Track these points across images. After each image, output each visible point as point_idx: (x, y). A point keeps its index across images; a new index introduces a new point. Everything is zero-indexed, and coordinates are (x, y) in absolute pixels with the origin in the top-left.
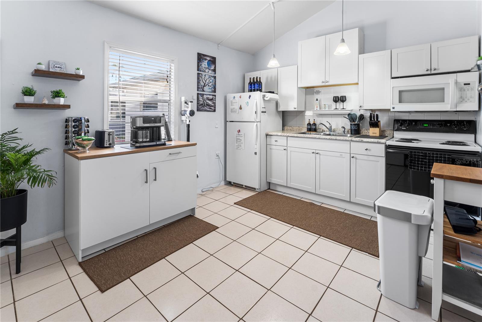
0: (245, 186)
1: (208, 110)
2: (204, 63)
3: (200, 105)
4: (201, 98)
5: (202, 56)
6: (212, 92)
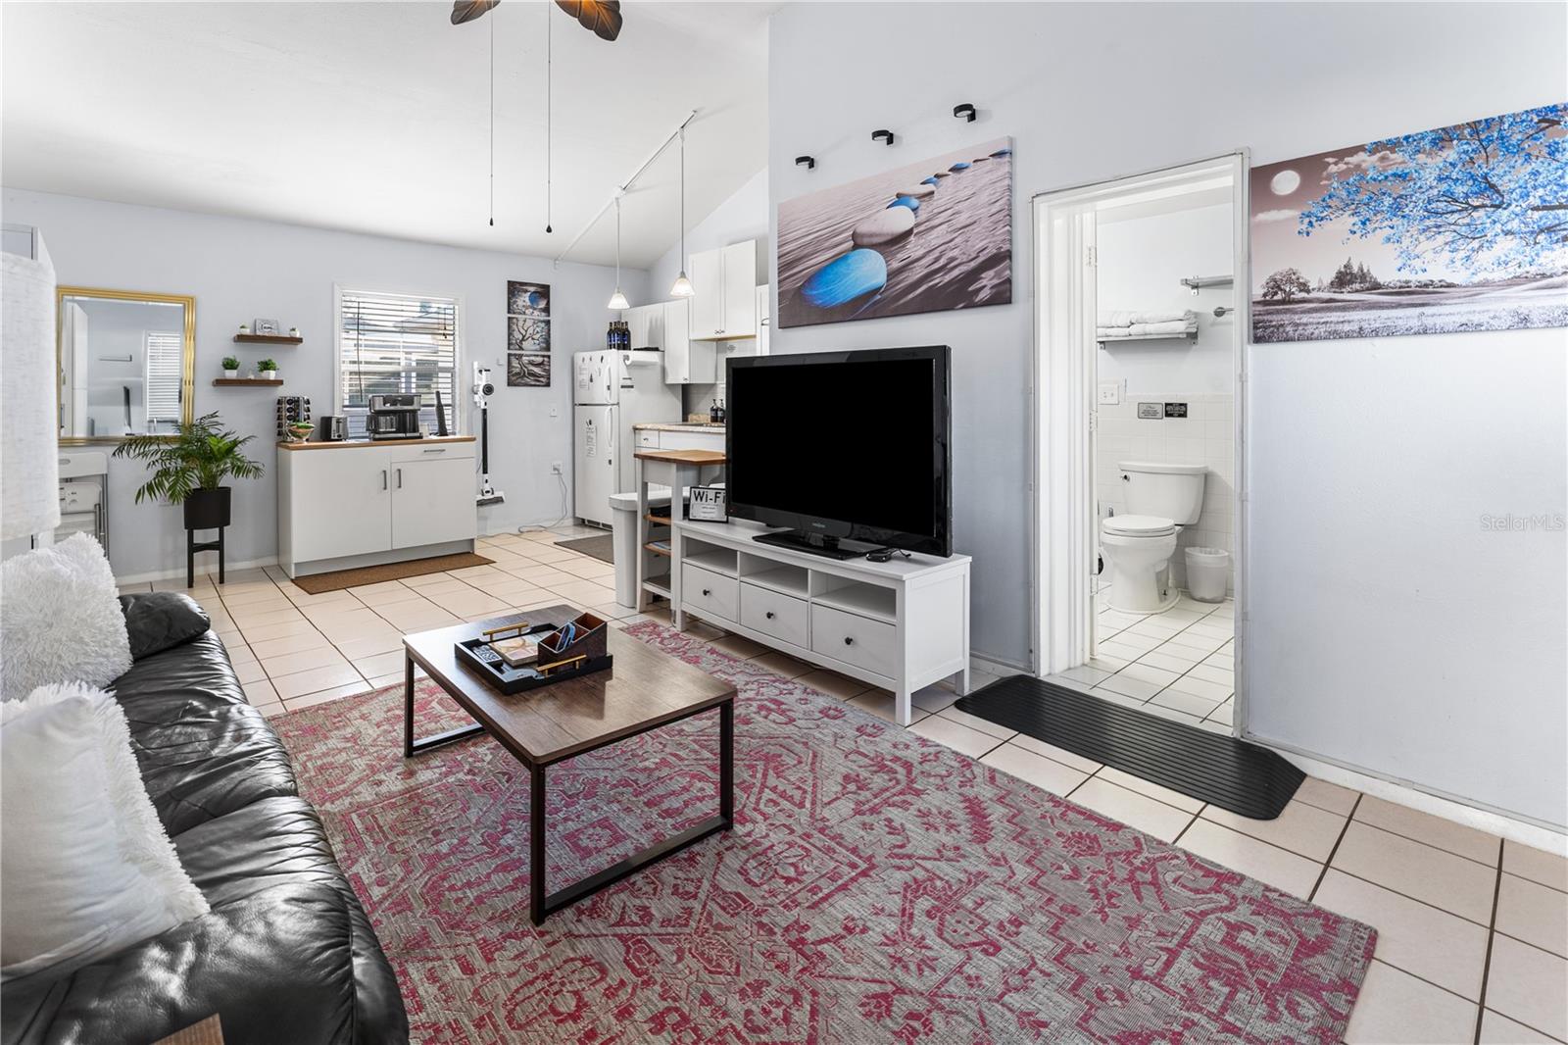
0: (589, 521)
1: (533, 383)
2: (522, 299)
3: (513, 375)
4: (515, 363)
5: (518, 286)
6: (541, 349)
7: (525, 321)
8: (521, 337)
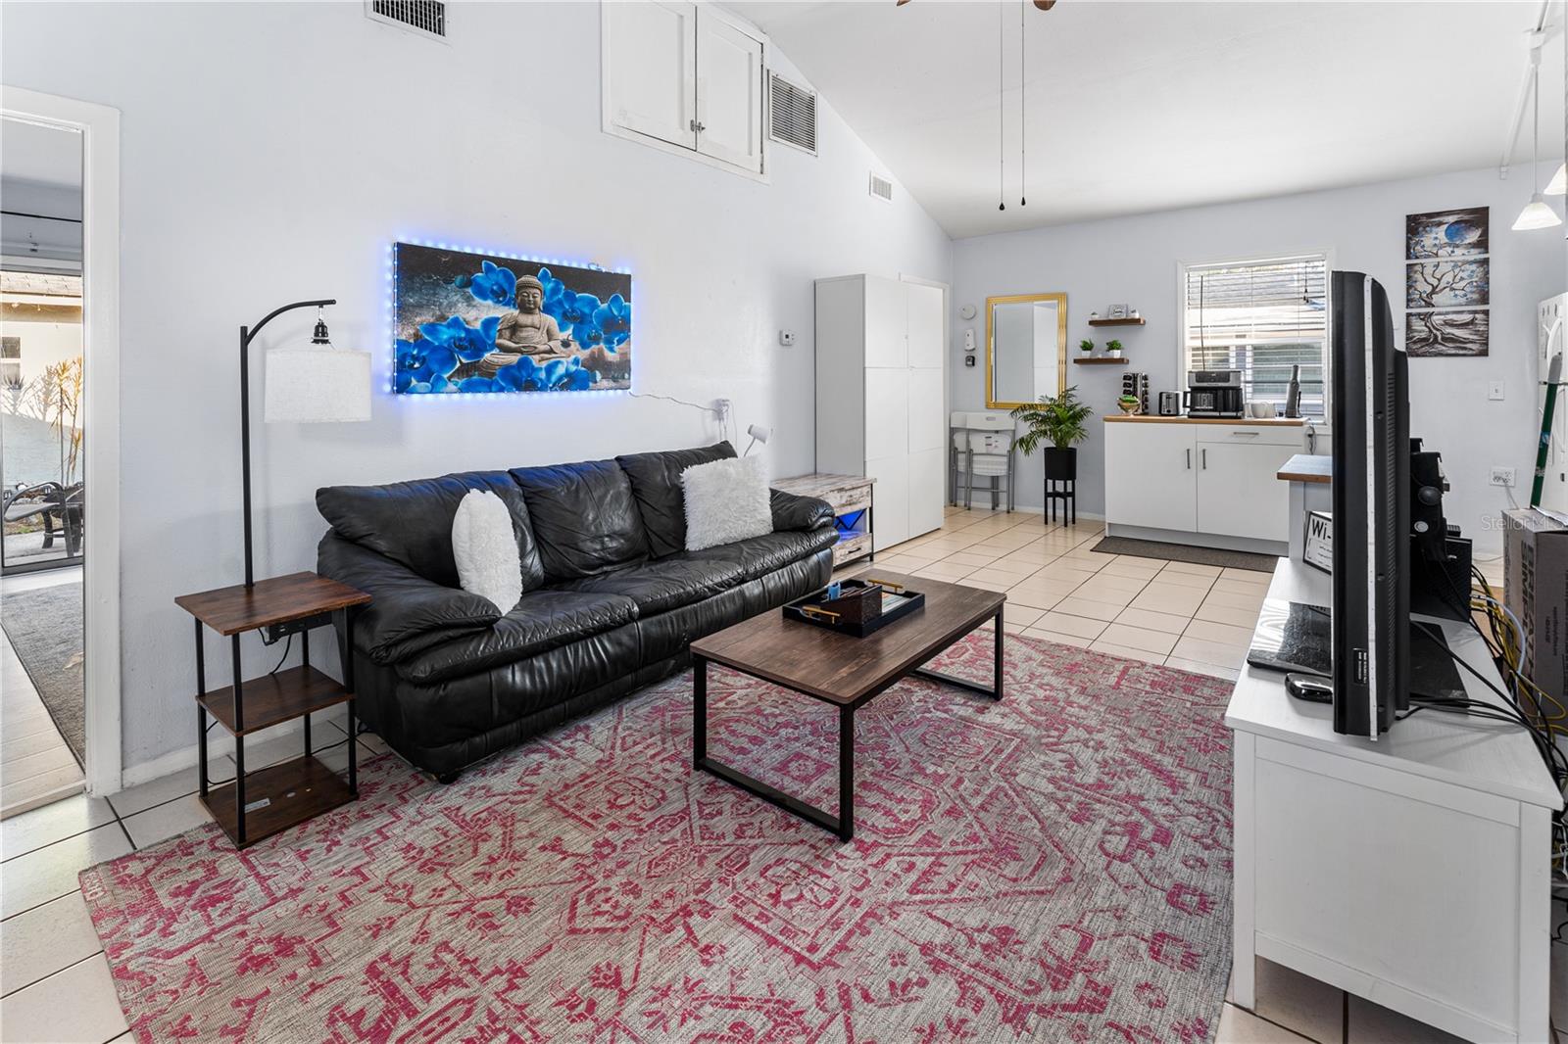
1: (1453, 352)
2: (1433, 235)
4: (1418, 325)
5: (1424, 219)
6: (1470, 303)
7: (1437, 266)
8: (1429, 289)
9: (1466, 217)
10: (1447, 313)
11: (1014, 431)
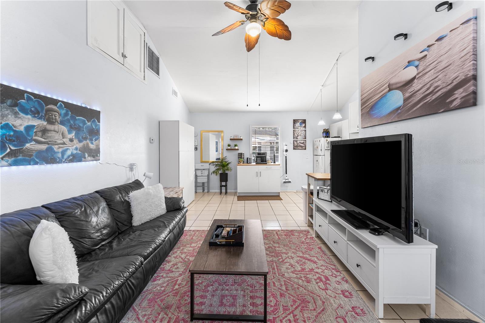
1: (301, 148)
2: (297, 124)
3: (295, 147)
4: (295, 143)
5: (296, 121)
6: (303, 139)
7: (298, 131)
8: (297, 135)
9: (303, 121)
10: (300, 141)
11: (209, 169)
